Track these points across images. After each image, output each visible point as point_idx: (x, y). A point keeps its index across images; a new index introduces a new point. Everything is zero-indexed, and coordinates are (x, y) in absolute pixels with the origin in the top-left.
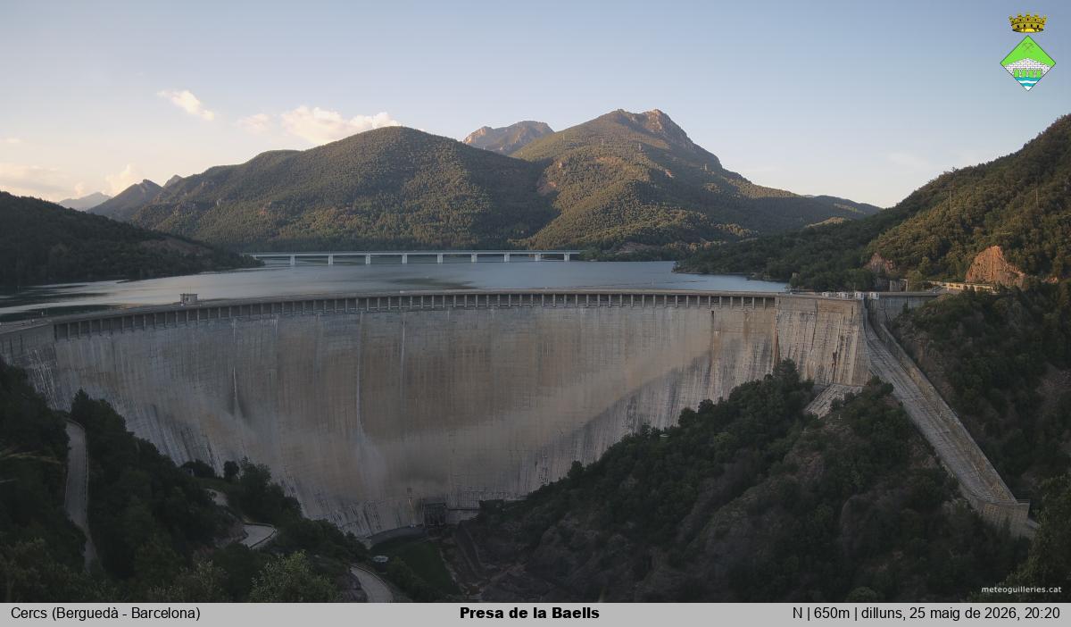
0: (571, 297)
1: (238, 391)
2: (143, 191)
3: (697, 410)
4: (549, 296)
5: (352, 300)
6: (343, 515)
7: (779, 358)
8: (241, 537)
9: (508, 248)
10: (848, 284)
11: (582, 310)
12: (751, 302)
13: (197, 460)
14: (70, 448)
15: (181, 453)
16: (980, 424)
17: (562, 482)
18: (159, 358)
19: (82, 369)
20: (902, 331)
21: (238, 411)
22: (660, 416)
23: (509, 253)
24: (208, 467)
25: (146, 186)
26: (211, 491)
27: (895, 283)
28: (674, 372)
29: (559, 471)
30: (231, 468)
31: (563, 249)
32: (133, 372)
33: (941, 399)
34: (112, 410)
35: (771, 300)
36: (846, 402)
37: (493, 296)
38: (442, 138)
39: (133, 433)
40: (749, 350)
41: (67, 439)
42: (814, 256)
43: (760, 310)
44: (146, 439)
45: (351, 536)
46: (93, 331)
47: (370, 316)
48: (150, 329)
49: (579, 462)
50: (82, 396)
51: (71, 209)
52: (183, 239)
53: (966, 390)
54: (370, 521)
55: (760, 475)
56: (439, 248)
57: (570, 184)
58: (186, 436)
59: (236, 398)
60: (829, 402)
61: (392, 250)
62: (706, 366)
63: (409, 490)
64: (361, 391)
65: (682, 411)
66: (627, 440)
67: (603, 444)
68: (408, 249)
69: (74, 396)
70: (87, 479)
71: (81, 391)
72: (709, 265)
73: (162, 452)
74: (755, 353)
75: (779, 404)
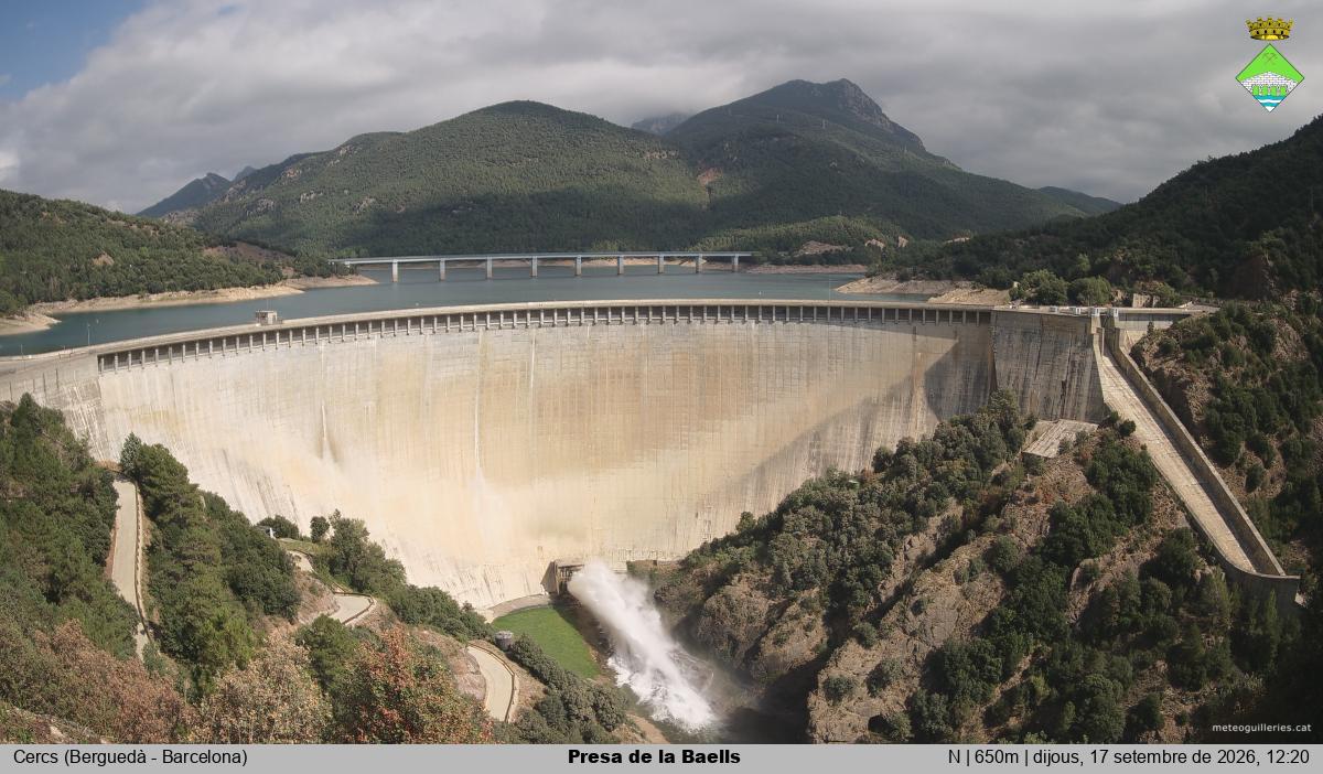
0: (740, 310)
1: (328, 431)
2: (208, 187)
3: (895, 450)
4: (712, 310)
5: (469, 317)
6: (458, 581)
7: (994, 387)
8: (332, 610)
9: (660, 250)
10: (1081, 296)
11: (753, 323)
12: (961, 316)
13: (277, 516)
14: (119, 507)
15: (257, 509)
16: (1240, 474)
17: (728, 539)
18: (229, 392)
19: (134, 409)
20: (1147, 357)
21: (327, 454)
22: (850, 457)
23: (662, 255)
24: (290, 525)
25: (211, 180)
26: (294, 554)
27: (1139, 297)
28: (867, 402)
29: (726, 525)
30: (319, 525)
31: (731, 250)
32: (197, 409)
33: (1194, 443)
34: (171, 458)
35: (985, 316)
36: (1078, 443)
37: (644, 310)
38: (578, 114)
39: (196, 486)
40: (959, 376)
41: (115, 495)
42: (1040, 261)
43: (972, 326)
44: (213, 492)
45: (468, 607)
46: (147, 361)
47: (491, 334)
48: (217, 355)
49: (748, 514)
50: (133, 440)
51: (118, 213)
52: (256, 244)
53: (1224, 431)
54: (491, 587)
55: (972, 533)
56: (576, 250)
57: (738, 170)
58: (264, 487)
59: (325, 439)
60: (1057, 443)
61: (518, 252)
62: (907, 394)
63: (540, 548)
64: (480, 427)
65: (877, 453)
66: (808, 485)
67: (780, 491)
68: (539, 252)
69: (124, 442)
70: (141, 544)
71: (132, 435)
72: (909, 270)
73: (233, 508)
74: (966, 379)
75: (995, 443)
